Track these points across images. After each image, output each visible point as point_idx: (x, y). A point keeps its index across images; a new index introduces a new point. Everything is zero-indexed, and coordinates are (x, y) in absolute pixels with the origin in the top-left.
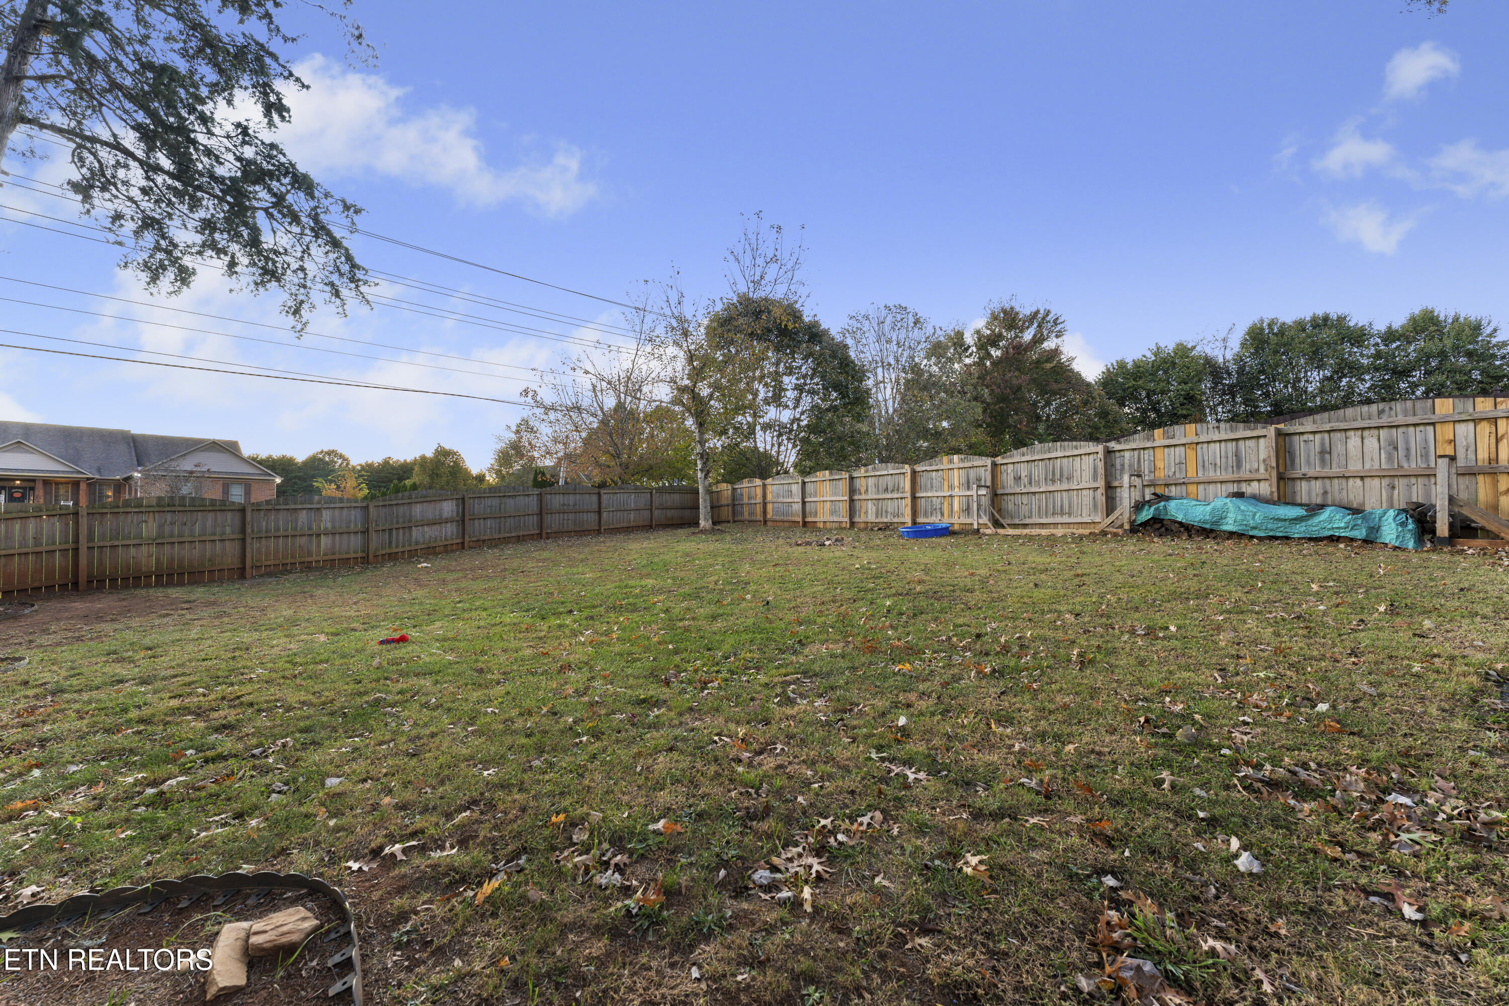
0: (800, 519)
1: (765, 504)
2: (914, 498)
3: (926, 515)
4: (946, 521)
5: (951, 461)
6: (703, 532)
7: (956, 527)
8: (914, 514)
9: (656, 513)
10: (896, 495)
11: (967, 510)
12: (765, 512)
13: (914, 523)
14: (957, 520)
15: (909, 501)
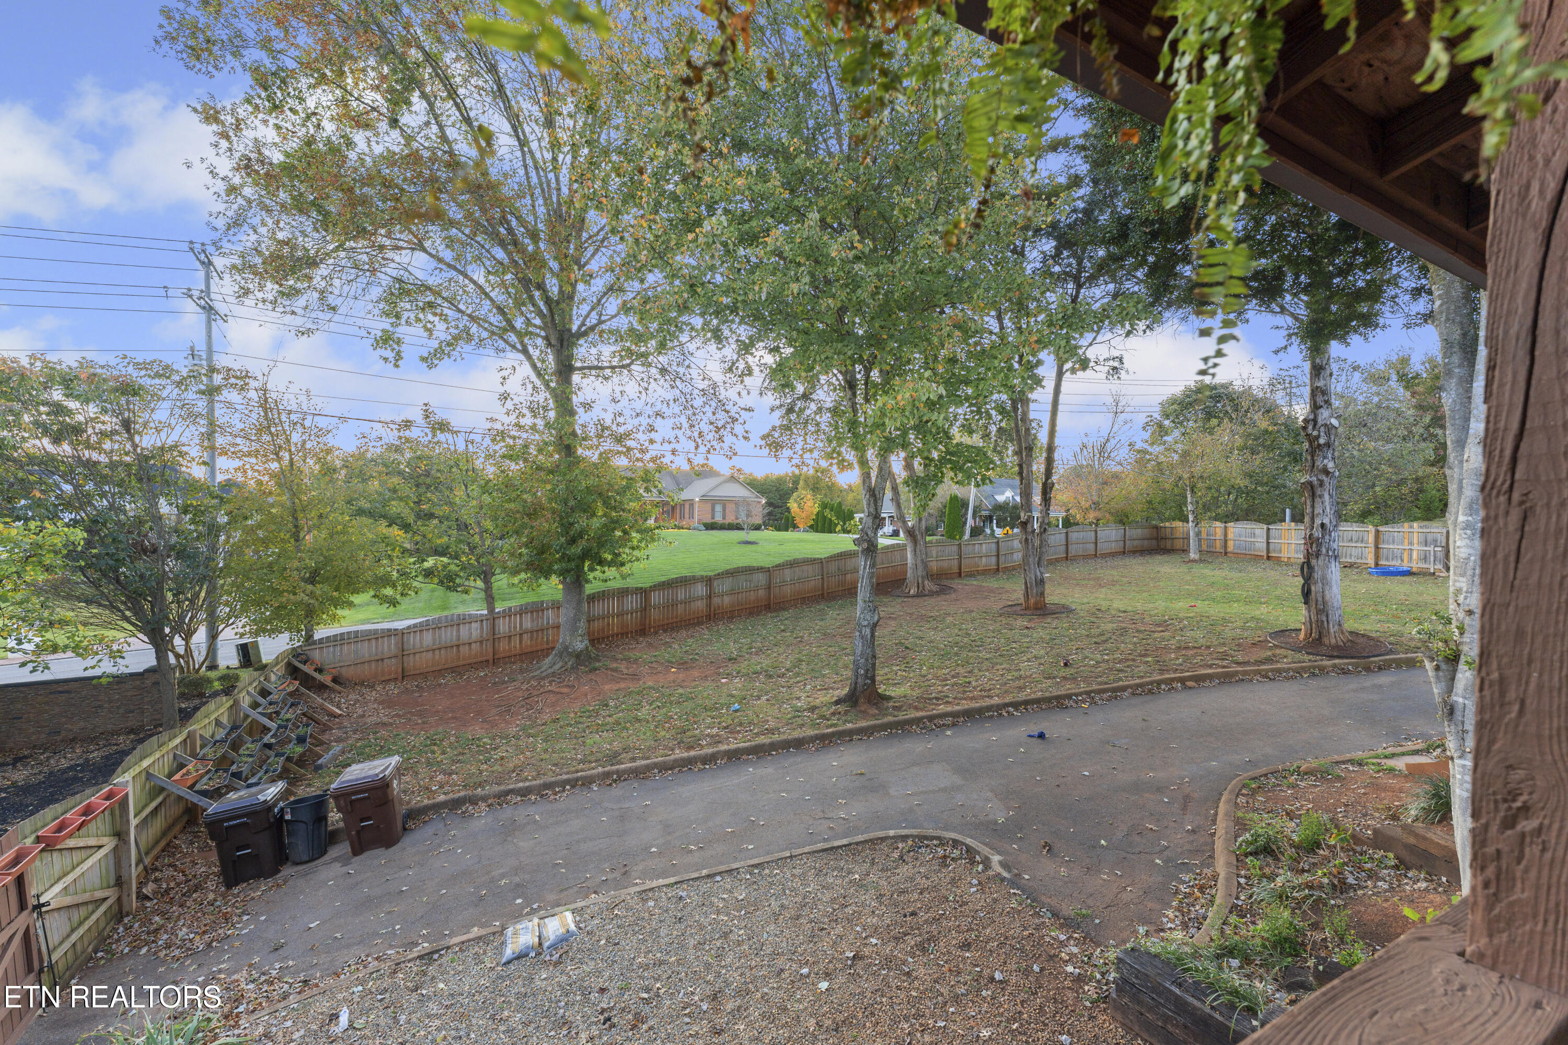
0: (1264, 554)
1: (1226, 541)
2: (1377, 548)
3: (1387, 559)
4: (1405, 566)
5: (1411, 527)
6: (1194, 561)
7: (1414, 570)
8: (1377, 557)
9: (1128, 542)
10: (1359, 545)
11: (1425, 559)
12: (1225, 546)
13: (1377, 564)
14: (1415, 566)
15: (1373, 550)
